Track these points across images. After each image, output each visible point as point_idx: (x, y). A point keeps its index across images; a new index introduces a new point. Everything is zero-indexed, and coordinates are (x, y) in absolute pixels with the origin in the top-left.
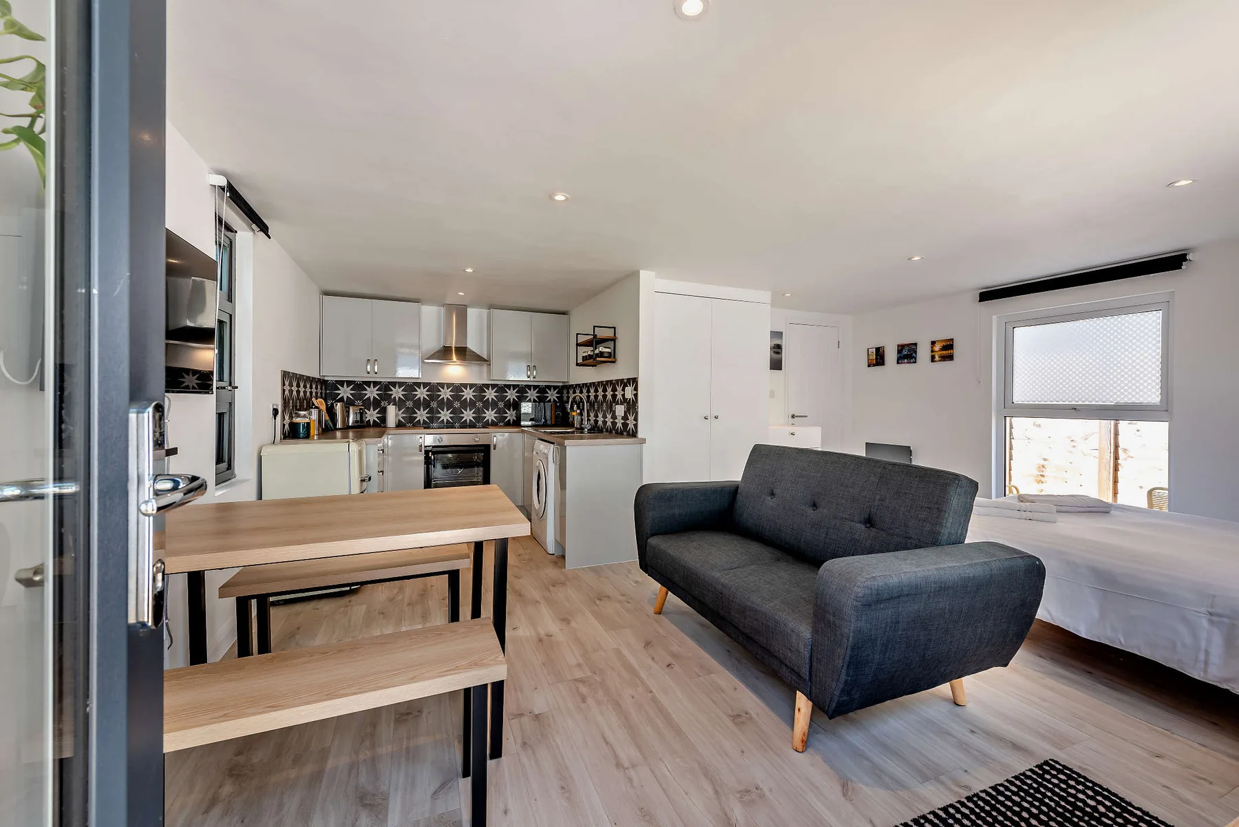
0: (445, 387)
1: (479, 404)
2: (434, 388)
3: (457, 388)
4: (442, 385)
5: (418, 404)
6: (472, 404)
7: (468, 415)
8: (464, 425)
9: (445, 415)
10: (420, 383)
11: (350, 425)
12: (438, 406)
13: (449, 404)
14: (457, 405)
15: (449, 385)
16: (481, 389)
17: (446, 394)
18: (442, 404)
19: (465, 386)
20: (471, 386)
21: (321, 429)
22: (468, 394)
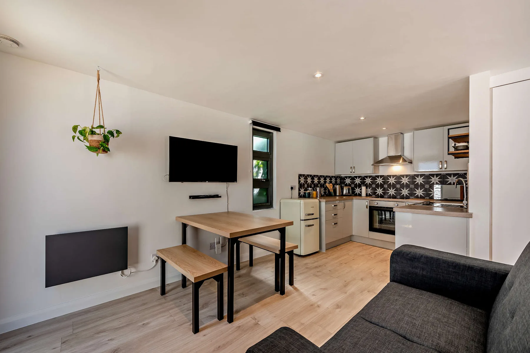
0: (392, 177)
1: (412, 186)
2: (385, 178)
3: (399, 178)
4: (390, 176)
5: (378, 186)
6: (407, 186)
7: (405, 192)
8: (403, 197)
9: (392, 192)
10: (379, 176)
11: (344, 194)
12: (388, 187)
13: (394, 186)
14: (398, 186)
15: (393, 176)
16: (413, 178)
17: (392, 181)
18: (390, 186)
19: (403, 176)
20: (407, 176)
21: (320, 195)
22: (405, 181)
